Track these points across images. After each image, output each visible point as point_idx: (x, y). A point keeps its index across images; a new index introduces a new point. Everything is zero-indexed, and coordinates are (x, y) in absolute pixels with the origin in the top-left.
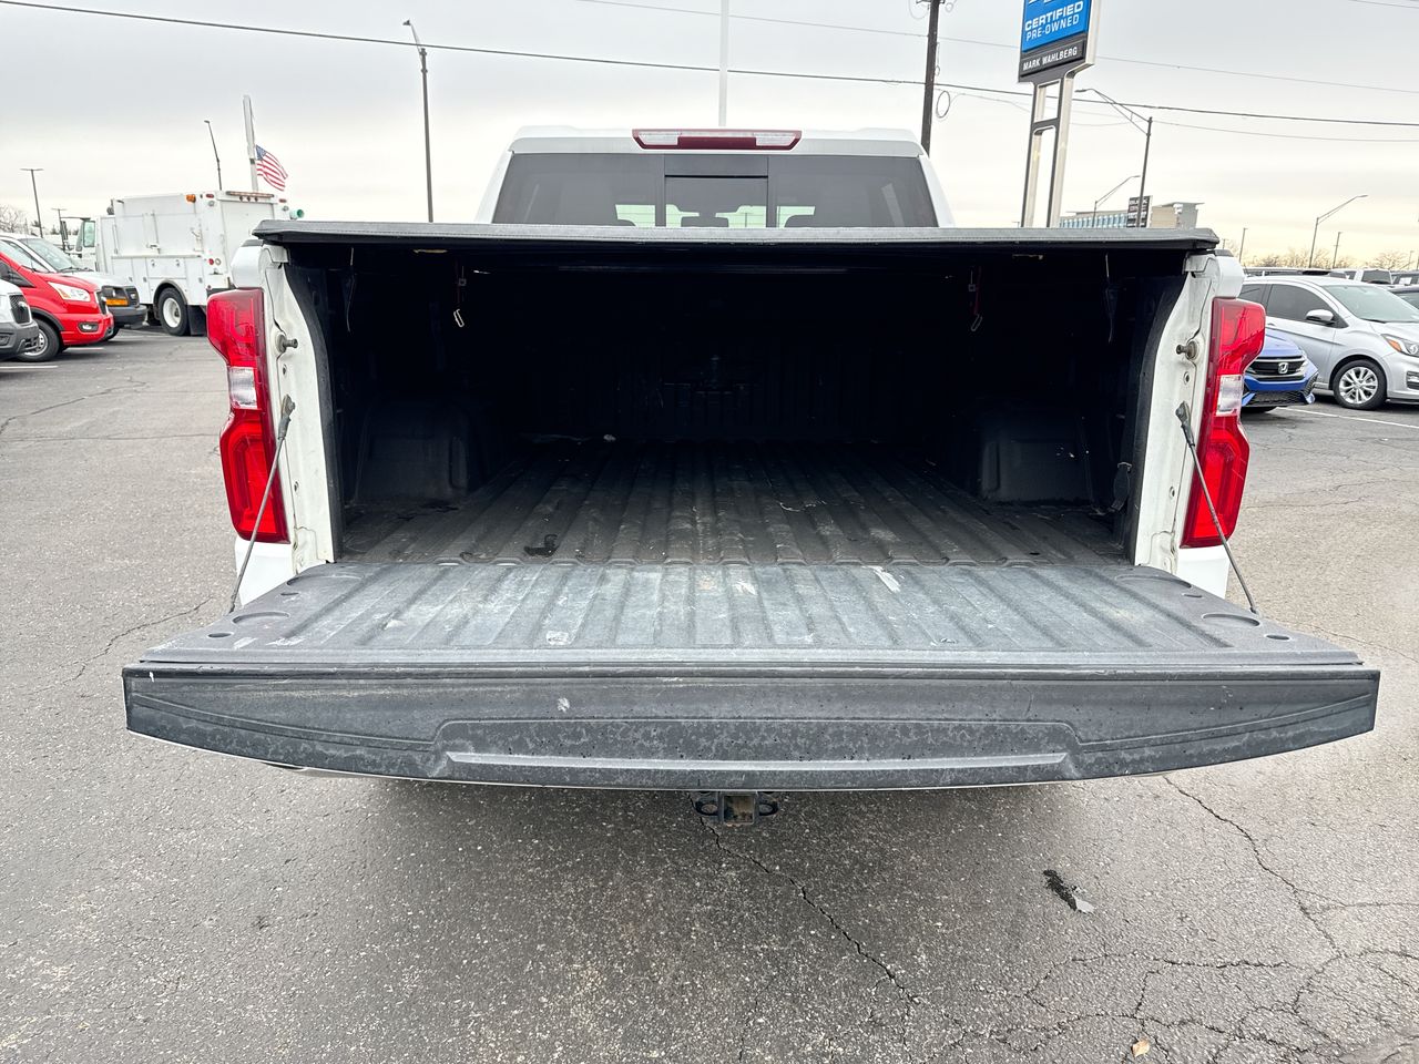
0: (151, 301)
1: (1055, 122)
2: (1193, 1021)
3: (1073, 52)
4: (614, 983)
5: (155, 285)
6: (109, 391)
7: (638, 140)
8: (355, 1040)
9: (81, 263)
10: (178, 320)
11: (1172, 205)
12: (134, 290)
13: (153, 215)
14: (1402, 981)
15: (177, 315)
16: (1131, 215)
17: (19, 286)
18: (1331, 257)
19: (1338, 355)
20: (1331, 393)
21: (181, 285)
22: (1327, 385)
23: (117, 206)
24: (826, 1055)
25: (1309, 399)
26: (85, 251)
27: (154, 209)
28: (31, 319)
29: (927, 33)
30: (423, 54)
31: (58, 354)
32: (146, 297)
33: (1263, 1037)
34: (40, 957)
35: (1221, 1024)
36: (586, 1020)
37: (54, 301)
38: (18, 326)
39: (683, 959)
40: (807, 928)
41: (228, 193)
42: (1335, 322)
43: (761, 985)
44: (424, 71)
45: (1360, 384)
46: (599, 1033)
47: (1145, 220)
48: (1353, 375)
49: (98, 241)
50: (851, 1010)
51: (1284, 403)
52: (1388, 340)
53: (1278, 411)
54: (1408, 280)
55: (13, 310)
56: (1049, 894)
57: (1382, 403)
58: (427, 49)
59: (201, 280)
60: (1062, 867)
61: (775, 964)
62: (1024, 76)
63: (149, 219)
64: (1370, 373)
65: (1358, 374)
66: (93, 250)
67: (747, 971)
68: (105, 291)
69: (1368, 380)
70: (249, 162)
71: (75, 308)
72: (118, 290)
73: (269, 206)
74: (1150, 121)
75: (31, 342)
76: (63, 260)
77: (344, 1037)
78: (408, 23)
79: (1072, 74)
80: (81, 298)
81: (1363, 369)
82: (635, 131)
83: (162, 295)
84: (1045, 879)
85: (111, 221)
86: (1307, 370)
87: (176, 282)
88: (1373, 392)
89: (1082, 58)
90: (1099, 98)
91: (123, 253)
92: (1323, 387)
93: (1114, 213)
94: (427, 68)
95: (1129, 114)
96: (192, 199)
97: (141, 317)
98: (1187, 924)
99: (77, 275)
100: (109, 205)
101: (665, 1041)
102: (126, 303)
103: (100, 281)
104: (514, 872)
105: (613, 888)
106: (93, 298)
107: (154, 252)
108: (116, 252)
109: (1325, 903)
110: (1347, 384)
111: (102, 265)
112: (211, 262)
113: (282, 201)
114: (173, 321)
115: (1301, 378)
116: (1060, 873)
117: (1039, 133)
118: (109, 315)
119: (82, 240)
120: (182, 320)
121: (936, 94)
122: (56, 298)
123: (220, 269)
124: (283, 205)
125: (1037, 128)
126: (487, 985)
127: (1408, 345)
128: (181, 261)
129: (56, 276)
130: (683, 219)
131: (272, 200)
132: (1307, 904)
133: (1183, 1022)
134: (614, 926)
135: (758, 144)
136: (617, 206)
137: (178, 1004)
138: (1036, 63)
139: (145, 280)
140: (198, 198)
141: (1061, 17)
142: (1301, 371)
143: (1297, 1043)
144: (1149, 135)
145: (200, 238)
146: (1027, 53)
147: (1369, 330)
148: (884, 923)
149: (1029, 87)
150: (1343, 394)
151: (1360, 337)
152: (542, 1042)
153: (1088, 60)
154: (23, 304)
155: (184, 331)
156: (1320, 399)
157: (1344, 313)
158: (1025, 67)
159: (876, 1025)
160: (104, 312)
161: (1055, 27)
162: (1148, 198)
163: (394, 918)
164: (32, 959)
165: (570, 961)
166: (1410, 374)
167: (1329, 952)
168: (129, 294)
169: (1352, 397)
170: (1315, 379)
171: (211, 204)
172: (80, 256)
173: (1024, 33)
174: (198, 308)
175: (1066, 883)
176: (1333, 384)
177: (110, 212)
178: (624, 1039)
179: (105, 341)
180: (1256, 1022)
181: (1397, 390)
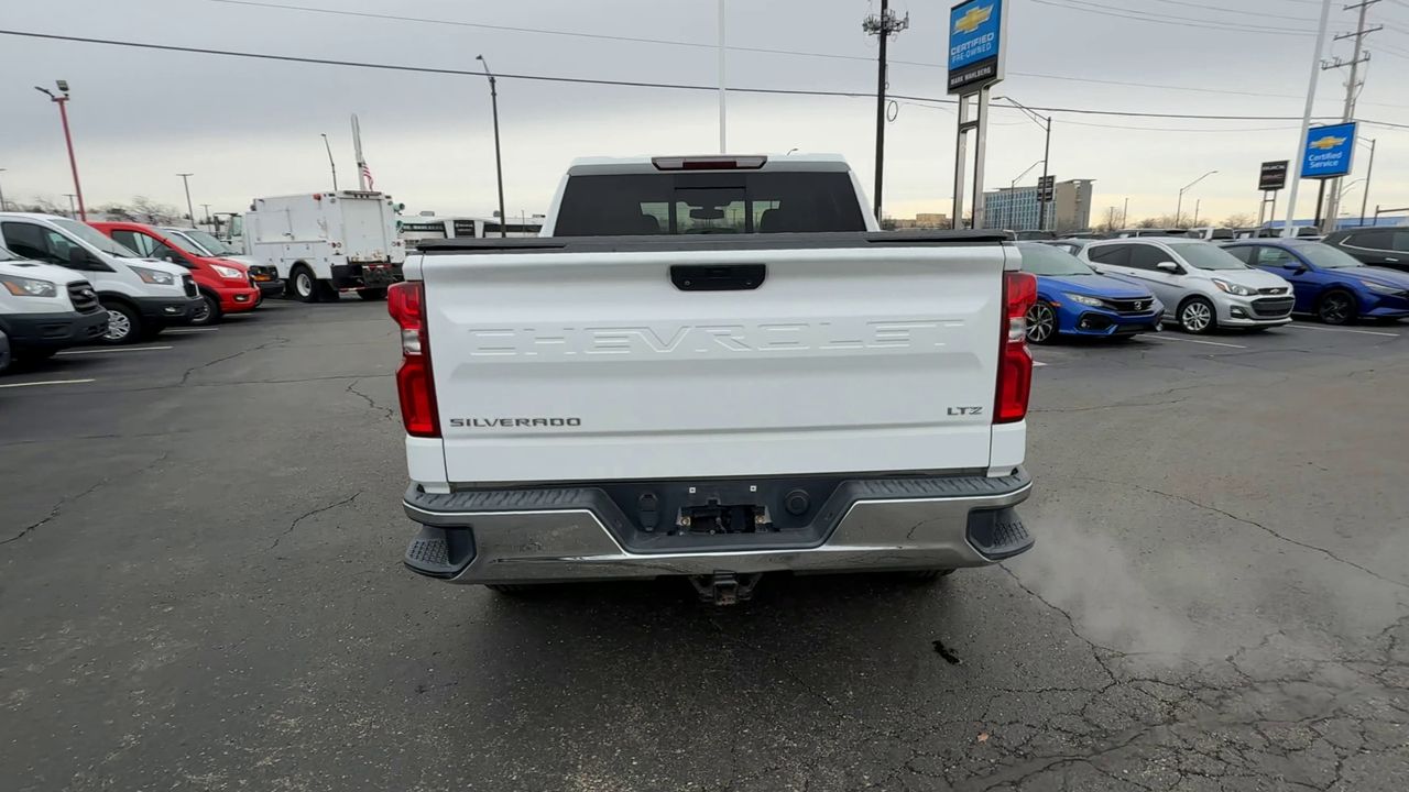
0: (287, 277)
1: (976, 124)
2: (1017, 722)
3: (988, 71)
4: (652, 715)
5: (290, 264)
6: (262, 347)
7: (655, 165)
8: (488, 751)
9: (232, 248)
10: (309, 290)
11: (1072, 182)
12: (274, 269)
13: (288, 210)
14: (1152, 696)
15: (308, 287)
16: (1041, 191)
17: (188, 268)
18: (1193, 218)
19: (1180, 295)
20: (1177, 322)
21: (311, 263)
22: (1174, 317)
23: (259, 204)
24: (786, 748)
25: (1159, 328)
26: (233, 239)
27: (288, 207)
28: (198, 294)
29: (878, 57)
30: (493, 81)
31: (217, 319)
32: (284, 273)
33: (1059, 729)
34: (279, 714)
35: (1034, 723)
36: (636, 735)
37: (215, 279)
38: (189, 299)
39: (697, 700)
40: (777, 680)
41: (347, 193)
42: (1179, 271)
43: (746, 712)
44: (494, 94)
45: (1197, 315)
46: (643, 742)
47: (1051, 194)
48: (1192, 309)
49: (244, 231)
50: (803, 723)
51: (1142, 331)
52: (1217, 284)
53: (1138, 337)
54: (1248, 235)
55: (185, 287)
56: (935, 655)
57: (1214, 329)
58: (496, 78)
59: (326, 260)
60: (945, 639)
61: (756, 700)
62: (952, 89)
63: (285, 213)
64: (1204, 307)
65: (1195, 308)
66: (239, 238)
67: (738, 704)
68: (253, 270)
69: (1203, 313)
70: (356, 165)
71: (230, 283)
72: (262, 268)
73: (376, 202)
74: (1049, 120)
75: (198, 311)
76: (219, 245)
77: (482, 750)
78: (480, 58)
79: (988, 88)
80: (235, 276)
81: (1199, 305)
82: (653, 159)
83: (296, 272)
84: (933, 646)
85: (254, 216)
86: (1156, 307)
87: (307, 261)
88: (1207, 321)
89: (993, 75)
90: (1010, 104)
91: (264, 240)
92: (1170, 317)
93: (1029, 188)
94: (496, 91)
95: (1033, 115)
96: (318, 198)
97: (280, 289)
98: (1021, 668)
99: (230, 258)
100: (252, 203)
101: (685, 745)
102: (268, 278)
103: (248, 262)
104: (586, 655)
105: (651, 662)
106: (244, 276)
107: (288, 239)
108: (259, 239)
109: (1110, 653)
110: (1188, 316)
111: (248, 251)
112: (334, 245)
113: (388, 197)
114: (304, 292)
115: (1151, 312)
116: (943, 643)
117: (965, 132)
118: (257, 288)
119: (231, 229)
120: (312, 291)
121: (887, 104)
122: (215, 275)
123: (340, 250)
124: (388, 200)
125: (963, 128)
126: (570, 718)
127: (1230, 287)
128: (311, 245)
129: (215, 260)
130: (691, 211)
131: (380, 197)
132: (1099, 655)
133: (1011, 723)
134: (652, 682)
135: (738, 165)
136: (642, 205)
137: (373, 736)
138: (960, 79)
139: (282, 260)
140: (322, 197)
141: (977, 45)
142: (1152, 308)
143: (1081, 731)
144: (1048, 130)
145: (324, 227)
146: (953, 73)
147: (1201, 276)
148: (827, 675)
149: (956, 97)
150: (1186, 323)
151: (1197, 280)
152: (607, 748)
153: (999, 77)
154: (192, 282)
155: (313, 299)
156: (1168, 327)
157: (1184, 264)
158: (953, 82)
159: (818, 731)
160: (253, 286)
161: (973, 52)
162: (1052, 177)
163: (509, 684)
164: (273, 716)
165: (624, 703)
166: (1233, 307)
167: (1110, 681)
168: (271, 271)
169: (1193, 325)
170: (1163, 312)
171: (333, 201)
172: (230, 243)
173: (950, 57)
174: (324, 281)
175: (947, 647)
176: (1179, 316)
177: (253, 208)
178: (660, 744)
179: (253, 308)
180: (1057, 722)
181: (1225, 319)
